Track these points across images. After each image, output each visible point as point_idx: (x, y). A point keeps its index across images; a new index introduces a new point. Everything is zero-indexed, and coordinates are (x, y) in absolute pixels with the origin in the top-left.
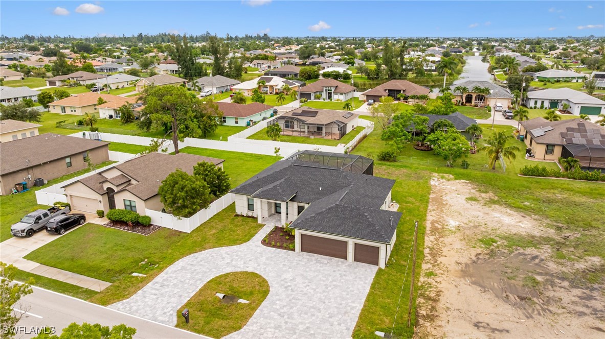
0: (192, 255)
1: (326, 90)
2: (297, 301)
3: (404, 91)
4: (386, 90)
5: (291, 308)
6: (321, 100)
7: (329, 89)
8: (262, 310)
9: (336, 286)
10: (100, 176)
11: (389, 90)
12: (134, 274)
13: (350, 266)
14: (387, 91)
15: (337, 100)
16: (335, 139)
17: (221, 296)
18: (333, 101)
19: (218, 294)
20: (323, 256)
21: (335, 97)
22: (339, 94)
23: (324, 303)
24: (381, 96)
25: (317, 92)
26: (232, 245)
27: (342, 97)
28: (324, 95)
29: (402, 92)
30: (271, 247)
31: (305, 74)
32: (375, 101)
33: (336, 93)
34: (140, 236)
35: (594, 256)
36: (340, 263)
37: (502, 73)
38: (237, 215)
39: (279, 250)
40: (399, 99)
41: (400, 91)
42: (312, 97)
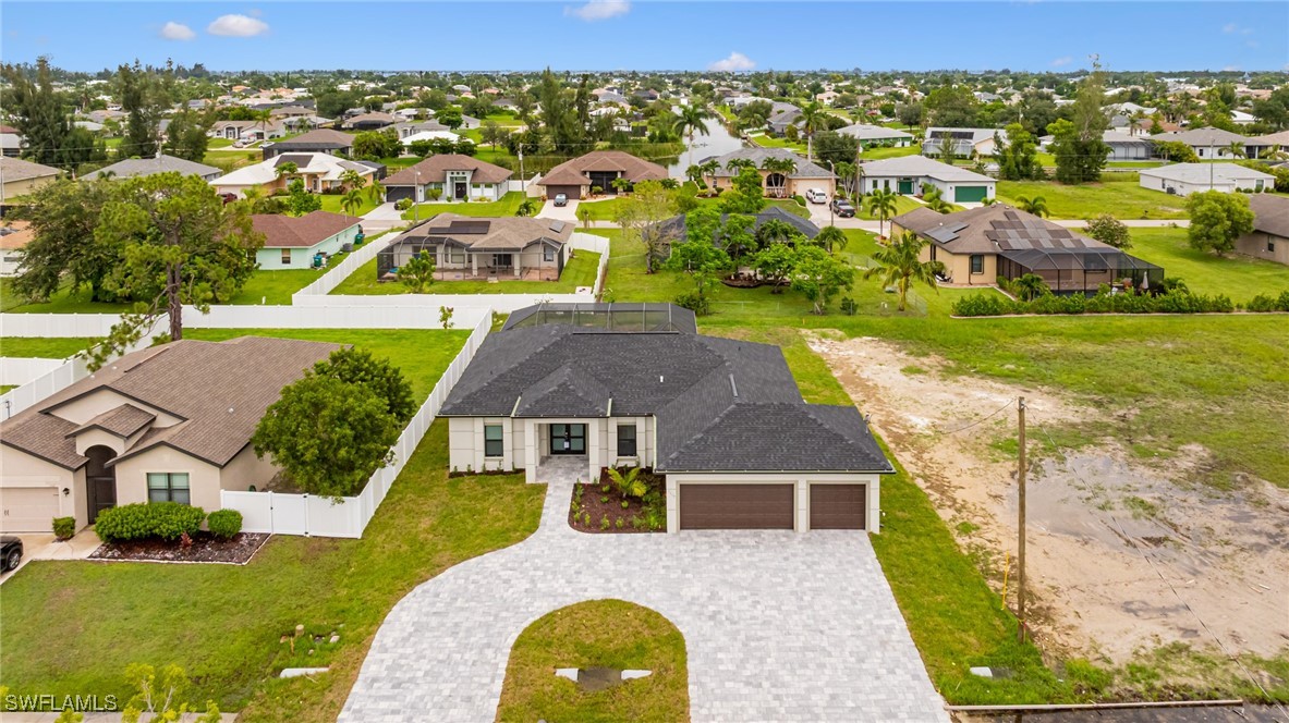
0: (418, 589)
1: (452, 178)
2: (763, 643)
3: (623, 172)
4: (585, 173)
5: (762, 661)
6: (439, 202)
7: (461, 175)
8: (701, 685)
9: (816, 592)
10: (47, 419)
11: (591, 173)
12: (288, 673)
13: (807, 540)
14: (588, 175)
15: (480, 200)
16: (548, 279)
17: (571, 673)
18: (469, 201)
19: (560, 672)
20: (738, 531)
21: (474, 193)
22: (482, 186)
23: (822, 632)
24: (579, 186)
25: (431, 183)
26: (504, 547)
27: (490, 193)
28: (448, 190)
29: (619, 175)
30: (603, 532)
31: (368, 147)
32: (568, 198)
33: (476, 186)
34: (226, 568)
35: (1189, 443)
36: (784, 539)
37: (763, 134)
38: (456, 474)
39: (626, 537)
40: (615, 191)
41: (616, 173)
42: (420, 196)
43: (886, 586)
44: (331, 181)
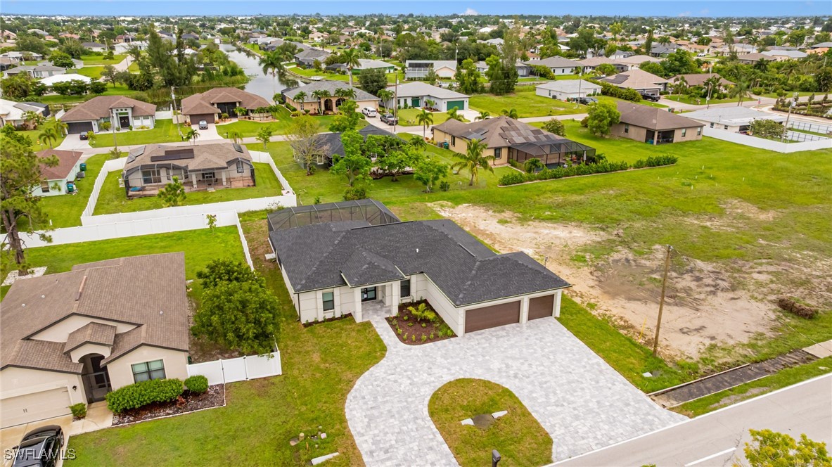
0: (350, 396)
1: (117, 114)
2: (548, 384)
3: (240, 102)
4: (213, 104)
5: (555, 394)
6: (111, 132)
7: (124, 111)
8: (537, 412)
9: (554, 353)
11: (218, 104)
12: (316, 461)
13: (529, 327)
14: (216, 106)
15: (142, 128)
16: (249, 186)
17: (469, 422)
18: (133, 130)
19: (464, 422)
20: (493, 329)
21: (136, 123)
22: (141, 118)
23: (570, 372)
24: (213, 114)
25: (101, 118)
26: (377, 363)
27: (148, 123)
28: (116, 122)
29: (238, 105)
30: (423, 343)
32: (208, 123)
33: (136, 117)
34: (215, 411)
36: (518, 329)
39: (439, 343)
40: (235, 116)
41: (235, 103)
42: (95, 128)
43: (582, 343)
44: (14, 121)
